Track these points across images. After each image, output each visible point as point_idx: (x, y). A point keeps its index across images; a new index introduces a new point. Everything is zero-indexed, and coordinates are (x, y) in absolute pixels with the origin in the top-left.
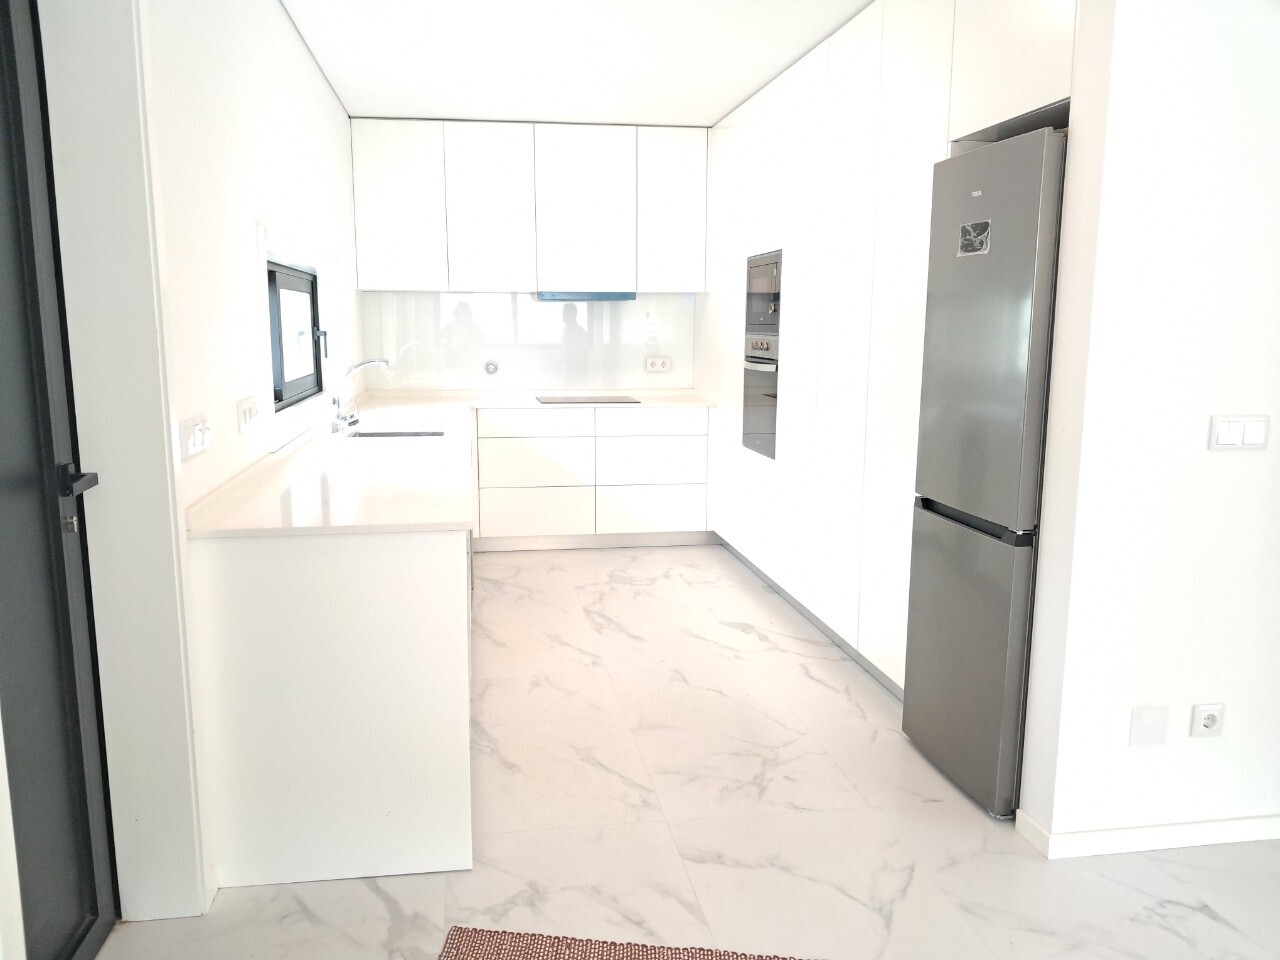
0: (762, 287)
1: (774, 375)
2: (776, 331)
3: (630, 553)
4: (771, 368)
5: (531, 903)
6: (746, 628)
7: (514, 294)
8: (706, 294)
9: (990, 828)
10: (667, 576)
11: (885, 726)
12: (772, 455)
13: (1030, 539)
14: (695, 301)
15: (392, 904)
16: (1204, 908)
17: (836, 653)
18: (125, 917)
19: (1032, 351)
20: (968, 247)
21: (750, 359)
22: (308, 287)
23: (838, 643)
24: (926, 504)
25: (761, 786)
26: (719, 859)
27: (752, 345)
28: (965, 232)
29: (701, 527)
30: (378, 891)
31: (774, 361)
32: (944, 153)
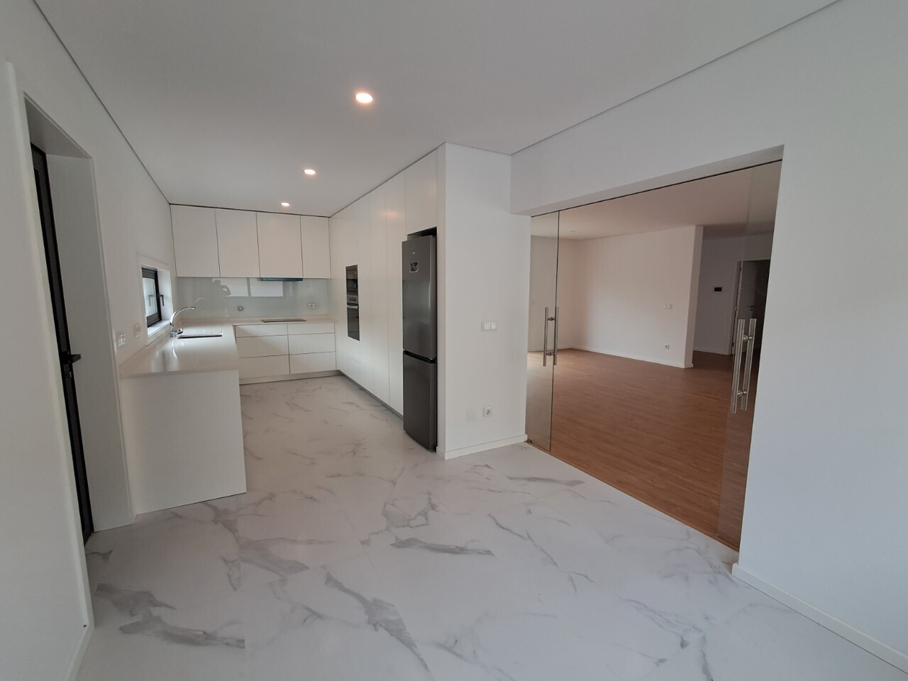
0: (351, 277)
1: (358, 310)
2: (357, 294)
3: (305, 381)
4: (356, 307)
5: (270, 499)
6: (351, 403)
7: (248, 279)
8: (331, 279)
9: (429, 454)
10: (320, 388)
11: (398, 429)
12: (359, 340)
13: (435, 361)
14: (327, 282)
15: (215, 508)
16: (487, 466)
17: (384, 408)
18: (95, 530)
19: (431, 303)
20: (413, 270)
21: (348, 304)
22: (154, 276)
23: (384, 405)
24: (406, 353)
25: (354, 453)
26: (339, 475)
27: (349, 299)
28: (412, 265)
29: (334, 369)
30: (209, 505)
31: (357, 305)
32: (405, 239)
